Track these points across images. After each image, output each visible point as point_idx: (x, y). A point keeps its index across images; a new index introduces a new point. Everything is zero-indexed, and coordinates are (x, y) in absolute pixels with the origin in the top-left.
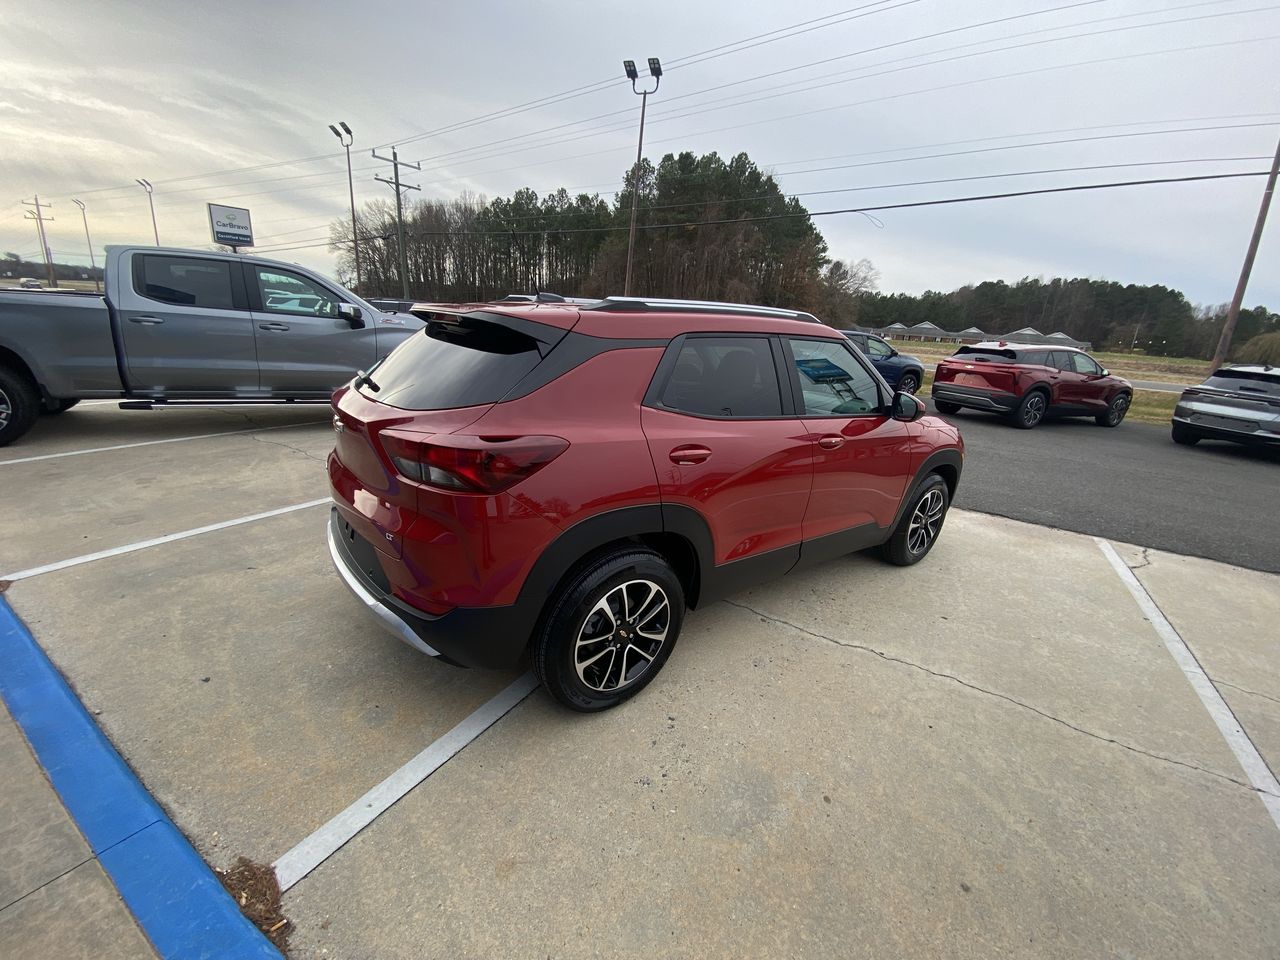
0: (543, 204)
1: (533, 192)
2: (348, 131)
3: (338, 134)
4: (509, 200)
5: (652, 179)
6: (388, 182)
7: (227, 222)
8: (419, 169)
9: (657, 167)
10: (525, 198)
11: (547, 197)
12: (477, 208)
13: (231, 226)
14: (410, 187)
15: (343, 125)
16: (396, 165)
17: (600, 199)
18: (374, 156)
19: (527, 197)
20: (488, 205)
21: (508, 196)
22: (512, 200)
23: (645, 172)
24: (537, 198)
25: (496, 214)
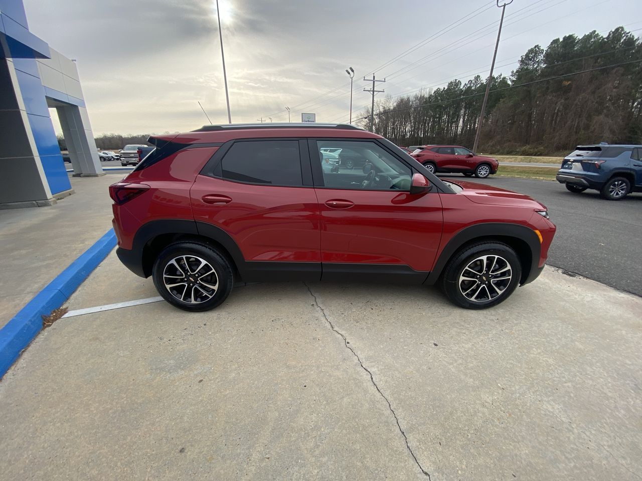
0: (464, 86)
1: (459, 81)
2: (353, 71)
3: (349, 73)
4: (444, 88)
5: (541, 57)
6: (369, 91)
7: (307, 120)
8: (385, 81)
9: (545, 49)
10: (454, 85)
11: (467, 83)
12: (427, 96)
13: (309, 121)
14: (379, 91)
15: (351, 68)
16: (374, 82)
17: (502, 77)
18: (364, 80)
19: (455, 85)
20: (432, 94)
21: (444, 86)
22: (446, 88)
23: (536, 54)
24: (461, 84)
25: (436, 97)
